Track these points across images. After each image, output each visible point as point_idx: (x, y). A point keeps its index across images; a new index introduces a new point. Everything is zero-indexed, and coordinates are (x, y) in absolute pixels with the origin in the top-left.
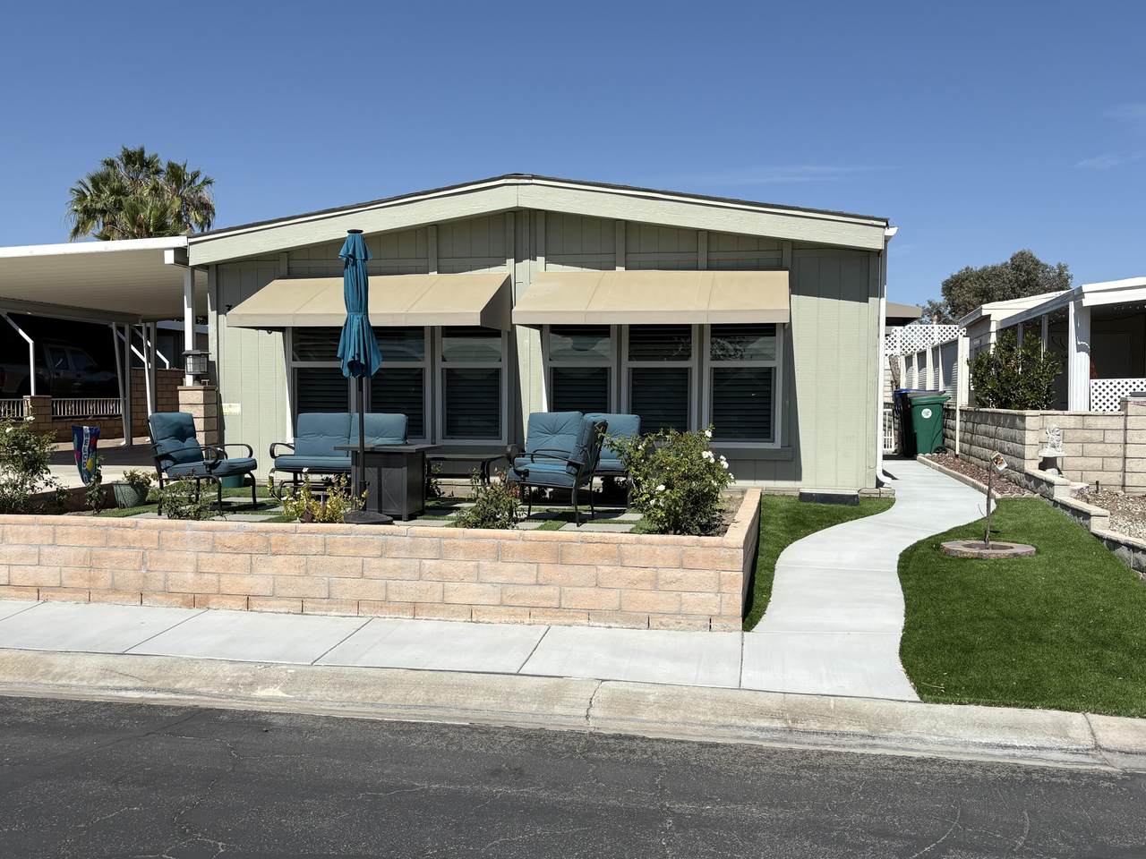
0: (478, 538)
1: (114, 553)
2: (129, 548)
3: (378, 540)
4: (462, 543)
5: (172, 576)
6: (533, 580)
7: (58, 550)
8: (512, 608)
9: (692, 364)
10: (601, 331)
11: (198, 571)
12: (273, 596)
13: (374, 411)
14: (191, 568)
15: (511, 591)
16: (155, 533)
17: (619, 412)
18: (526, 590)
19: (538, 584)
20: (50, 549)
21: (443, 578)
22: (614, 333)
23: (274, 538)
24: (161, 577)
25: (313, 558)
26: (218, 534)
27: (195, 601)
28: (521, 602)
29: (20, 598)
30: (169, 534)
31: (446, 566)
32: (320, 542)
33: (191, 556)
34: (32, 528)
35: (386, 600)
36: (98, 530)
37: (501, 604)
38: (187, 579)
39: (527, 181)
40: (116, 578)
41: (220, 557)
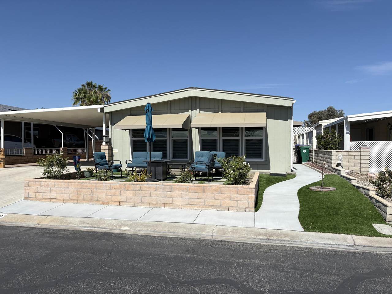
0: (182, 186)
1: (84, 190)
2: (88, 189)
3: (155, 186)
4: (177, 187)
5: (99, 196)
6: (197, 197)
7: (69, 189)
8: (191, 205)
9: (240, 138)
10: (215, 129)
11: (106, 195)
12: (126, 202)
13: (154, 151)
14: (105, 194)
15: (191, 200)
16: (95, 185)
17: (220, 151)
18: (195, 200)
19: (198, 198)
20: (67, 189)
21: (172, 197)
22: (218, 130)
23: (127, 186)
24: (96, 196)
25: (137, 191)
26: (112, 185)
27: (105, 203)
28: (193, 203)
29: (59, 202)
30: (99, 185)
31: (173, 194)
32: (139, 187)
33: (104, 191)
34: (62, 183)
35: (157, 203)
36: (80, 184)
37: (188, 204)
38: (103, 197)
39: (194, 89)
40: (84, 197)
41: (113, 191)
